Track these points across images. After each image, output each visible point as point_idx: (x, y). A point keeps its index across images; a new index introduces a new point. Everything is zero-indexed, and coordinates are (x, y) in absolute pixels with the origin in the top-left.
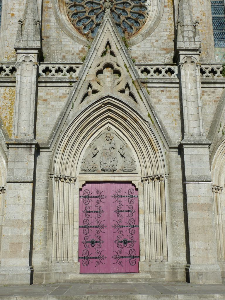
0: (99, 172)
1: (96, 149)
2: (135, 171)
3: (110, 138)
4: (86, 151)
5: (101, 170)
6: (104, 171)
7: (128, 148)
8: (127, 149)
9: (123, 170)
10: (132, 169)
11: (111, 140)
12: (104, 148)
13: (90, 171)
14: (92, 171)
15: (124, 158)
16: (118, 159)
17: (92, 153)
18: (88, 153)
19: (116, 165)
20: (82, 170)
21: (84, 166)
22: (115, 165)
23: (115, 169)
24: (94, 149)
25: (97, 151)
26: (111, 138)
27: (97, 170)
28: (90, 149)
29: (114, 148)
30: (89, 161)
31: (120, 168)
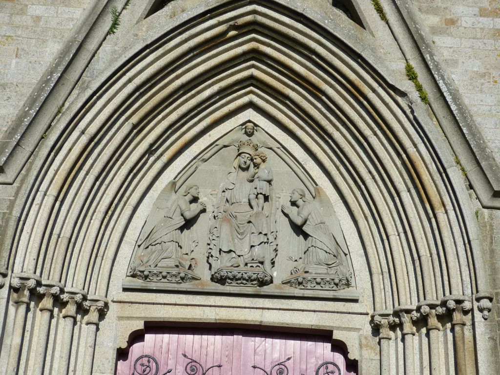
0: (203, 285)
1: (195, 200)
2: (347, 289)
3: (252, 160)
4: (157, 206)
5: (212, 279)
6: (222, 281)
7: (321, 201)
8: (316, 204)
9: (300, 283)
10: (337, 281)
11: (257, 166)
12: (228, 194)
13: (164, 277)
14: (174, 279)
15: (306, 236)
16: (279, 241)
17: (178, 213)
18: (163, 213)
19: (273, 263)
20: (134, 276)
21: (145, 260)
22: (268, 264)
23: (268, 278)
24: (189, 197)
25: (201, 208)
26: (258, 160)
27: (194, 279)
28: (174, 196)
29: (266, 198)
30: (165, 239)
31: (286, 276)
